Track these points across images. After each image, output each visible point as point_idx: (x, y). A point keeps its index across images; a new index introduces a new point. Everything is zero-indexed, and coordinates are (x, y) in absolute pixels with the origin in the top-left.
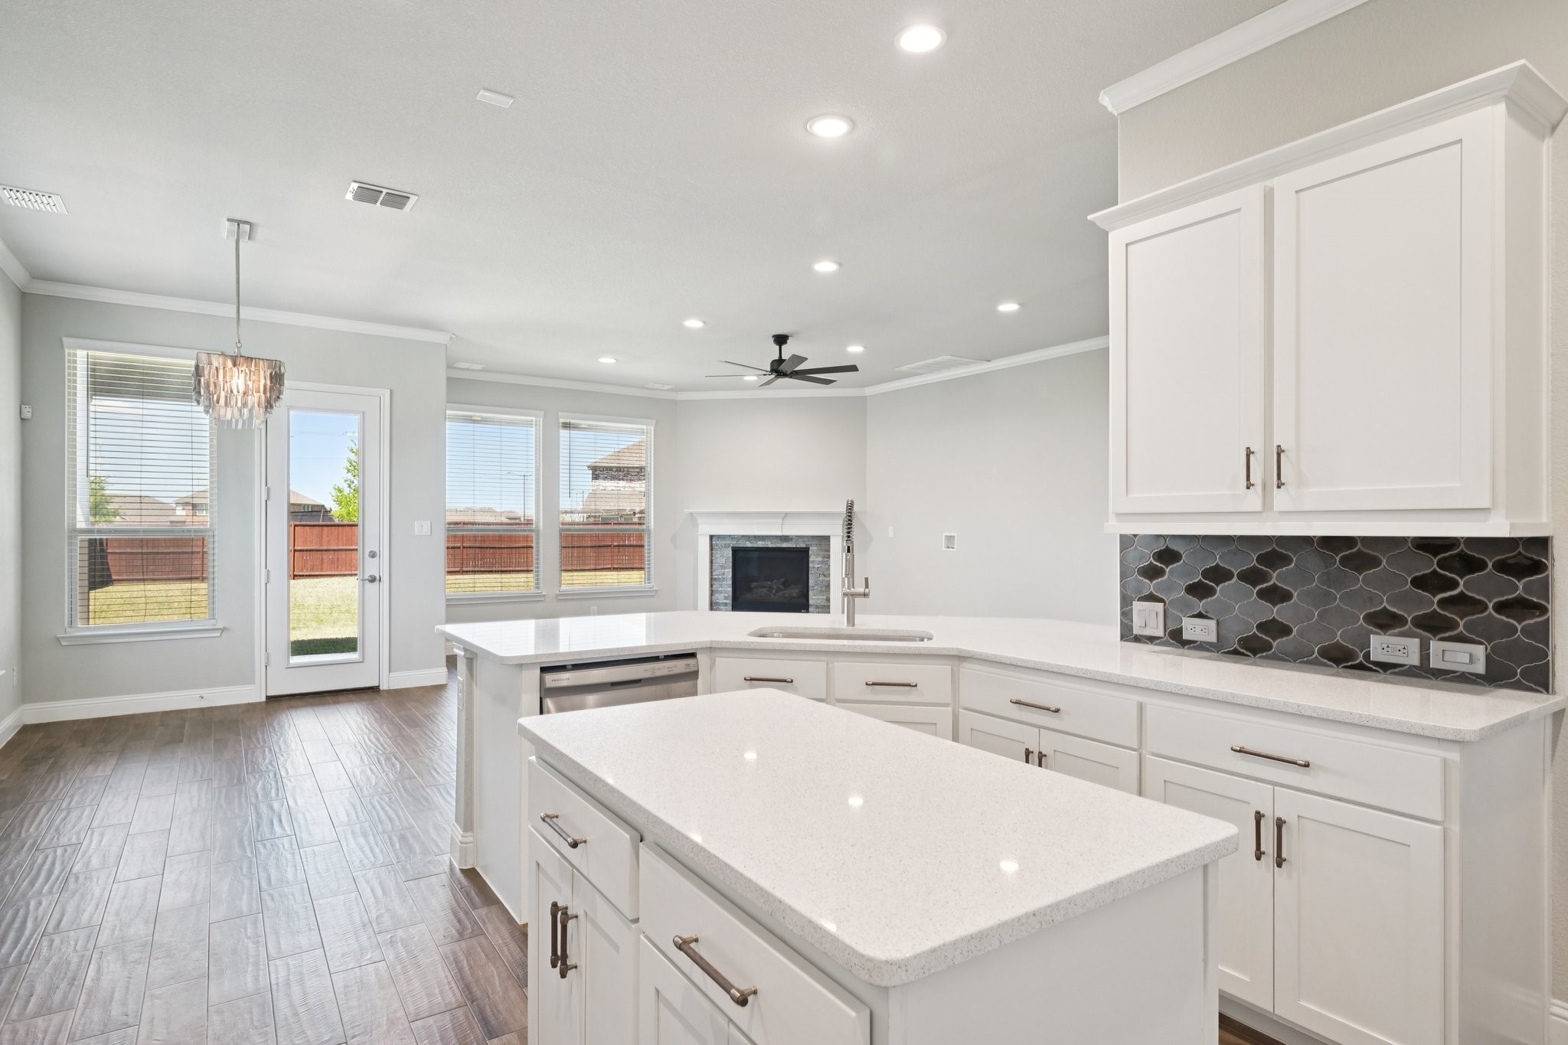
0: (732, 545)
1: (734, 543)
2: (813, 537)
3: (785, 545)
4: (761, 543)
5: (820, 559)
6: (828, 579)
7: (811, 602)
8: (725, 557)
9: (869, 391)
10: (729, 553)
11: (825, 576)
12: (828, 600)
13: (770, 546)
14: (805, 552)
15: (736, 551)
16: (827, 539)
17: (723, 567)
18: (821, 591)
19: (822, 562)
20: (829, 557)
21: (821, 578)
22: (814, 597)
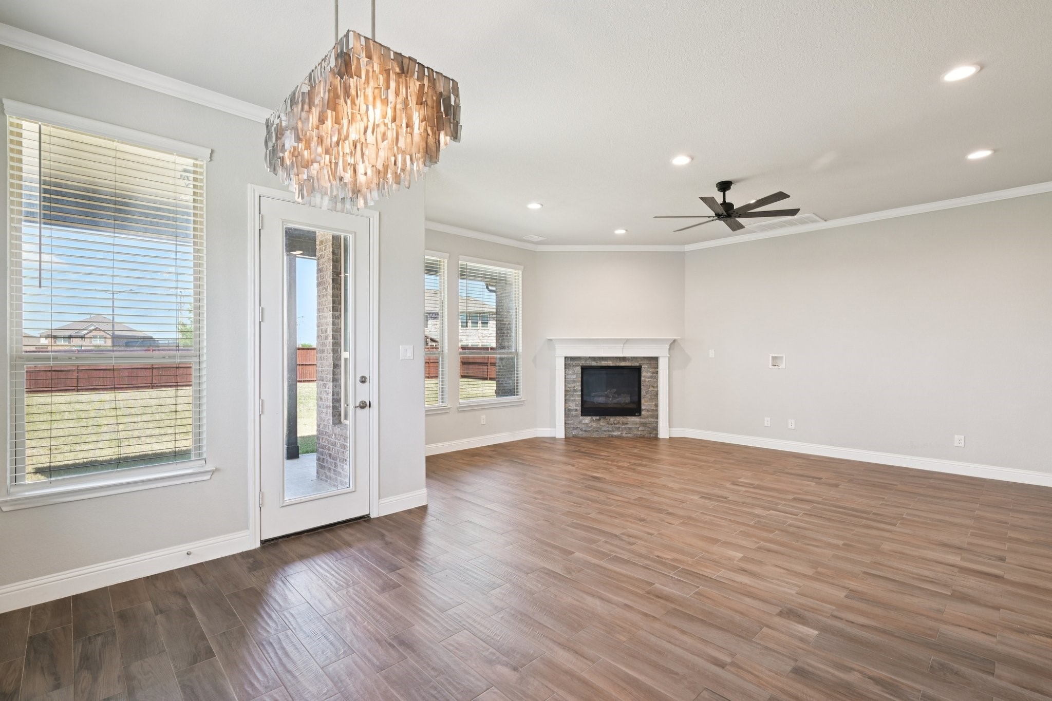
0: (581, 364)
1: (583, 363)
2: (644, 358)
3: (623, 364)
4: (604, 362)
5: (650, 374)
6: (656, 389)
7: (643, 407)
8: (576, 374)
9: (688, 248)
10: (579, 370)
11: (654, 387)
12: (657, 405)
13: (612, 365)
14: (638, 369)
15: (584, 369)
16: (656, 359)
17: (574, 382)
18: (652, 399)
19: (651, 377)
20: (657, 372)
21: (651, 389)
22: (645, 403)
